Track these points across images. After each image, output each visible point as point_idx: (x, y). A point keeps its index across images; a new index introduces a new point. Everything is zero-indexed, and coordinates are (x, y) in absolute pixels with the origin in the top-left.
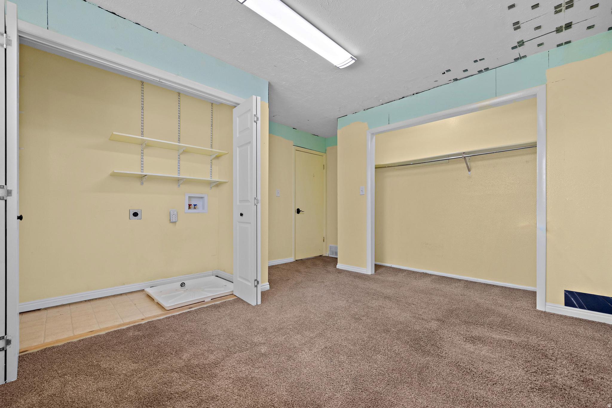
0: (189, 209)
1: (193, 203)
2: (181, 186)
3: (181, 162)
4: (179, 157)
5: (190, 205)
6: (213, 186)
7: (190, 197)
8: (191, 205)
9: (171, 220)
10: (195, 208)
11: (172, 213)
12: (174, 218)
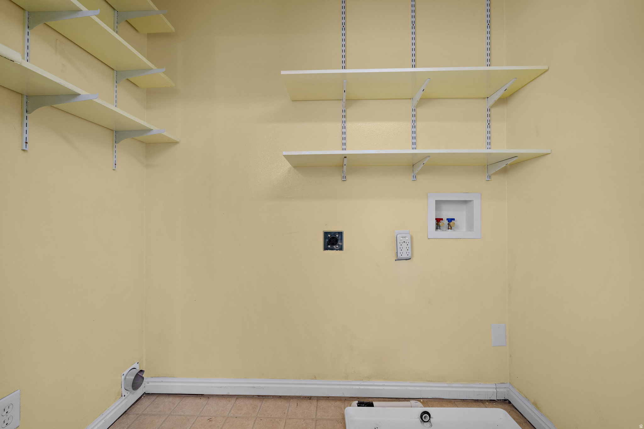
0: (437, 228)
1: (445, 215)
2: (418, 177)
3: (418, 124)
4: (414, 113)
5: (438, 220)
6: (494, 174)
7: (438, 203)
8: (442, 219)
9: (399, 255)
10: (450, 227)
11: (400, 239)
12: (404, 250)
